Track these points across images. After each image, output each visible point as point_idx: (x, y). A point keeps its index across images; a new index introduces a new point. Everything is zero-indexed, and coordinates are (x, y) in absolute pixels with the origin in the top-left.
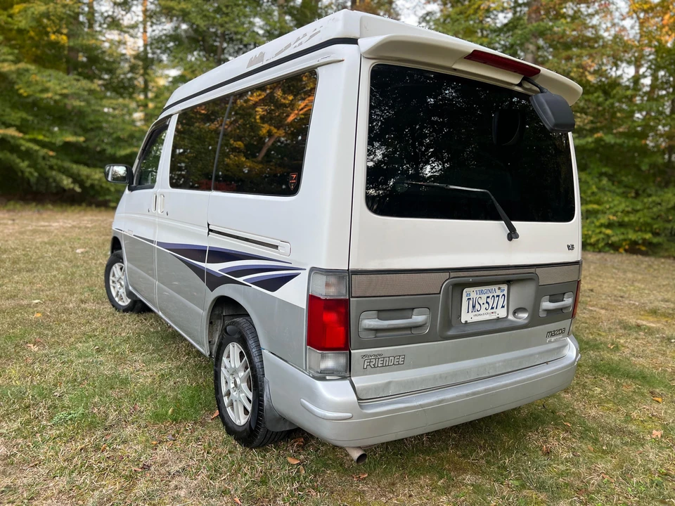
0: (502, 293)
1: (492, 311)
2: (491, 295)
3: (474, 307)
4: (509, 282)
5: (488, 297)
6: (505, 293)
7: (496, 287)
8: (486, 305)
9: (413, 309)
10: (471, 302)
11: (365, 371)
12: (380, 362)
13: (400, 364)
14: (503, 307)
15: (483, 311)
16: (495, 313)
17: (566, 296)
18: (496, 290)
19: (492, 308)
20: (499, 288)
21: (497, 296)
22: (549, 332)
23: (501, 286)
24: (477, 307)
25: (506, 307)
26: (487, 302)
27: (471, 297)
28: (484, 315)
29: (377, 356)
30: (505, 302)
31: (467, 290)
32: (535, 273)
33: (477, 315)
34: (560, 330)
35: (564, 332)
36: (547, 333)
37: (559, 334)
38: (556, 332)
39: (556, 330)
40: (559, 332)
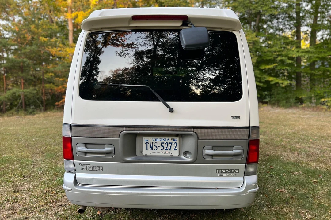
0: (174, 142)
1: (167, 151)
2: (165, 142)
3: (151, 147)
4: (181, 136)
5: (162, 143)
6: (178, 142)
7: (170, 138)
8: (162, 148)
9: (105, 144)
10: (149, 145)
11: (82, 171)
12: (89, 168)
13: (100, 170)
14: (175, 149)
15: (159, 149)
16: (169, 152)
17: (234, 147)
18: (170, 140)
19: (166, 149)
20: (172, 139)
21: (170, 143)
22: (219, 170)
23: (175, 138)
24: (154, 147)
25: (178, 150)
26: (162, 146)
27: (149, 142)
28: (160, 152)
29: (87, 165)
30: (178, 147)
31: (144, 138)
32: (193, 132)
33: (154, 152)
34: (231, 170)
35: (238, 172)
36: (217, 170)
37: (231, 172)
38: (227, 171)
39: (227, 170)
40: (231, 171)
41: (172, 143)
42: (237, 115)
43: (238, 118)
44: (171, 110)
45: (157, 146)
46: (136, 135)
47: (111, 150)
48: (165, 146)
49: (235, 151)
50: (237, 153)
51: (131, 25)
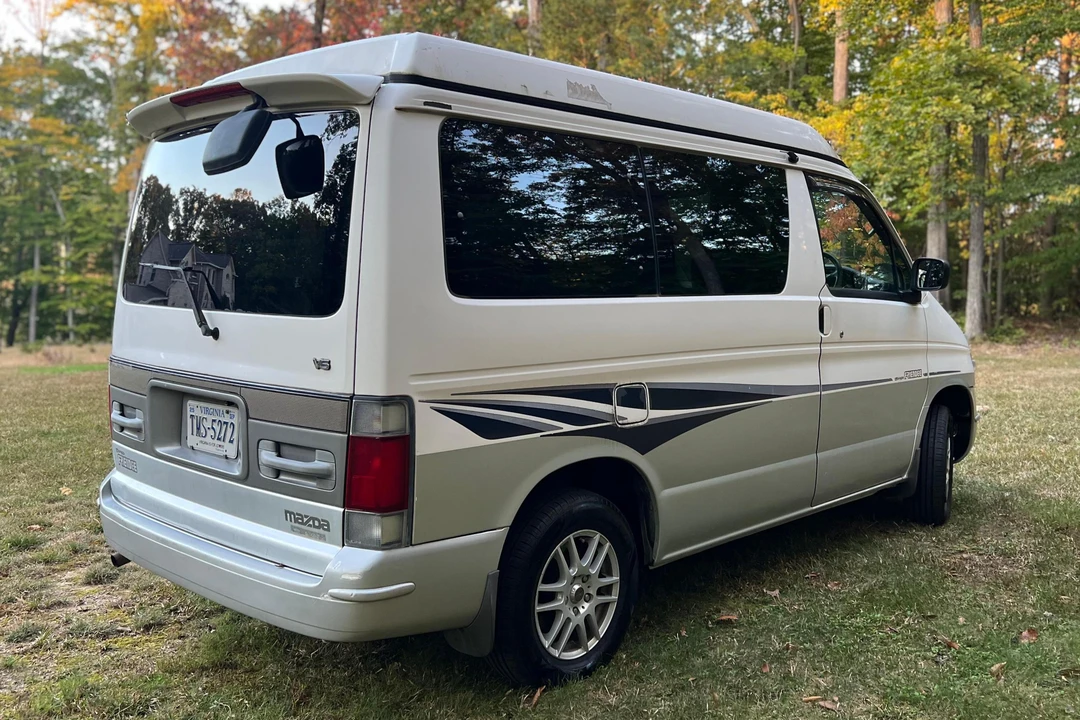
0: (231, 421)
1: (219, 442)
2: (218, 419)
3: (198, 429)
5: (214, 421)
6: (236, 421)
7: (225, 408)
8: (213, 433)
9: (135, 409)
10: (195, 421)
12: (125, 462)
13: (134, 469)
14: (231, 442)
15: (208, 439)
16: (223, 447)
17: (317, 453)
18: (224, 414)
19: (219, 439)
20: (228, 412)
21: (224, 423)
22: (291, 513)
23: (232, 411)
24: (202, 430)
25: (235, 442)
26: (212, 428)
27: (196, 414)
28: (210, 445)
30: (235, 436)
31: (191, 403)
32: (240, 396)
33: (201, 442)
34: (314, 519)
35: (328, 530)
36: (286, 512)
37: (315, 527)
38: (305, 519)
39: (306, 517)
40: (314, 522)
41: (226, 423)
42: (326, 358)
43: (323, 365)
44: (215, 334)
45: (206, 427)
46: (183, 396)
47: (139, 424)
48: (217, 429)
49: (318, 464)
50: (323, 470)
51: (188, 119)
